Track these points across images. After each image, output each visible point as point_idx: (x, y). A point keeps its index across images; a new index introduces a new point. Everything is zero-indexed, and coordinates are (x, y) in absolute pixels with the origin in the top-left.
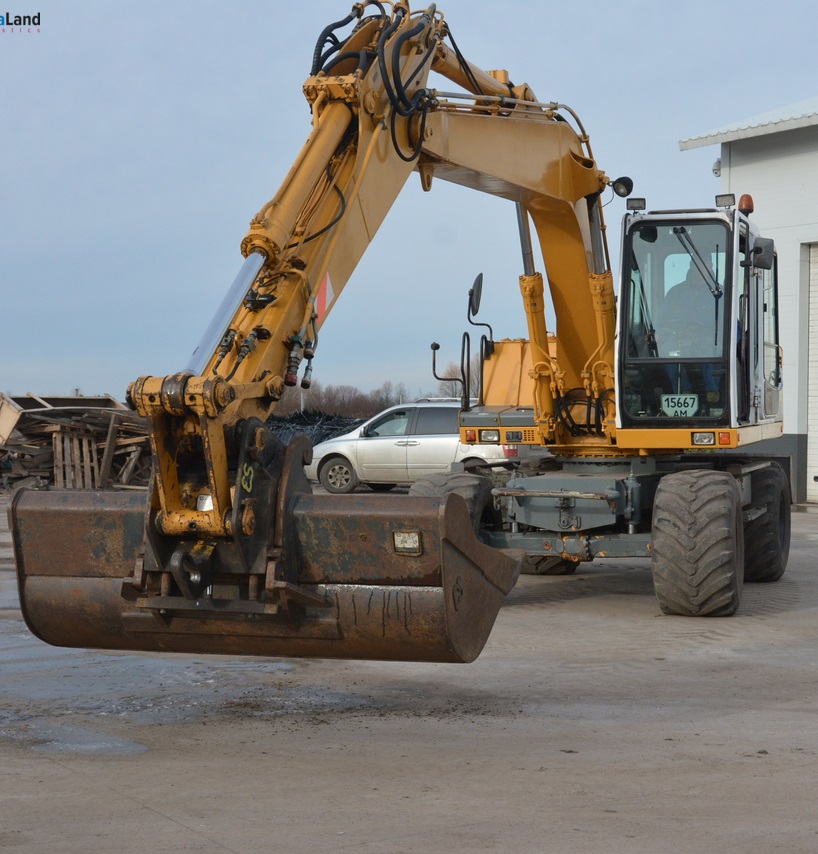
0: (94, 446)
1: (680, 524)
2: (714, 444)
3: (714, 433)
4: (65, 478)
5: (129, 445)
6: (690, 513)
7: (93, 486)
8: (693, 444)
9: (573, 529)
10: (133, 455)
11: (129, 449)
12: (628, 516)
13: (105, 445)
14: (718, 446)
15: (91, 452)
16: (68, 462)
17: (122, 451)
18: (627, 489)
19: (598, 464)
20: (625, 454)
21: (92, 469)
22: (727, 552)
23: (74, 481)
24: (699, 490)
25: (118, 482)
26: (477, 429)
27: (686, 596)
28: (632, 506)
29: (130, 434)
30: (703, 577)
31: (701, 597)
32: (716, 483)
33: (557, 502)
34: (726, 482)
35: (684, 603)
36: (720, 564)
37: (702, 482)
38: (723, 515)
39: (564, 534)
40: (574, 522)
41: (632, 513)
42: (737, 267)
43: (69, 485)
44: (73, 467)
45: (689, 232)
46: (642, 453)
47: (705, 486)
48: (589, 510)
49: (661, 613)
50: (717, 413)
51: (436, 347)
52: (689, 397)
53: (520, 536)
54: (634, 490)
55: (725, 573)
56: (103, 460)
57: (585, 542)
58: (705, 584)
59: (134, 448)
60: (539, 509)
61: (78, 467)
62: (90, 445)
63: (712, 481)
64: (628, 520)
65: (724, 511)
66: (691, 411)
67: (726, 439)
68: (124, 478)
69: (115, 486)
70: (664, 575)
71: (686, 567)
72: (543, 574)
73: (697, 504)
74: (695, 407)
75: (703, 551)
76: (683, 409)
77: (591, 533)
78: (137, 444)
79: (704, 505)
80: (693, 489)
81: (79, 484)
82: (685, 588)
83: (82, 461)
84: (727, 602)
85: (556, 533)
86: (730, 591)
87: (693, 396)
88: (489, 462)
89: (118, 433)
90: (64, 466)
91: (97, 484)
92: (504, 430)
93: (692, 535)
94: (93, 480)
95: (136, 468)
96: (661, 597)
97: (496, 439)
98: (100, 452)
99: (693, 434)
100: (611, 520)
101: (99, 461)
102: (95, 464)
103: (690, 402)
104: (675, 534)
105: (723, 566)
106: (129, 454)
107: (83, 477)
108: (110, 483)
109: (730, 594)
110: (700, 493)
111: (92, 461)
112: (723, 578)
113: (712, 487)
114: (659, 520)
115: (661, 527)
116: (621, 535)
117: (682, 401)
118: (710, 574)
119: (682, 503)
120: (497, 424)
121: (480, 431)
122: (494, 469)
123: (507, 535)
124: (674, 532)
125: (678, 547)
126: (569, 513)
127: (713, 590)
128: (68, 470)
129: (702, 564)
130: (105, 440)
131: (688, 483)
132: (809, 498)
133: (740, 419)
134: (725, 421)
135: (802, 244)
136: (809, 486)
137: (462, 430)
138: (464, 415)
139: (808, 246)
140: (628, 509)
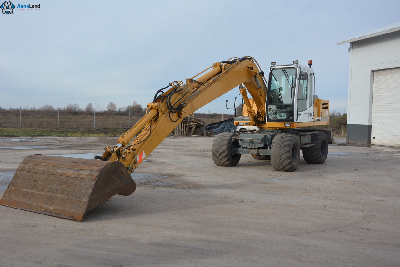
0: (185, 125)
1: (277, 147)
3: (290, 123)
4: (177, 133)
5: (193, 125)
6: (279, 144)
7: (184, 135)
8: (285, 126)
9: (253, 148)
10: (194, 127)
11: (193, 126)
12: (267, 145)
13: (187, 125)
14: (291, 127)
15: (184, 126)
16: (178, 129)
17: (191, 126)
18: (268, 137)
19: (268, 131)
20: (274, 129)
21: (184, 131)
22: (289, 155)
23: (179, 134)
24: (283, 138)
25: (190, 134)
26: (238, 122)
27: (278, 166)
29: (193, 122)
30: (282, 161)
31: (282, 166)
32: (288, 137)
33: (249, 141)
34: (291, 137)
35: (279, 168)
36: (286, 158)
37: (284, 137)
38: (288, 145)
39: (252, 149)
40: (254, 146)
41: (269, 144)
43: (178, 135)
44: (179, 130)
45: (287, 71)
46: (277, 129)
47: (285, 137)
48: (257, 143)
49: (274, 170)
50: (291, 118)
51: (227, 101)
52: (284, 114)
53: (242, 149)
55: (288, 160)
56: (187, 128)
57: (257, 151)
58: (283, 163)
59: (194, 126)
60: (245, 142)
61: (180, 130)
62: (183, 125)
63: (287, 136)
64: (268, 146)
65: (288, 144)
66: (284, 118)
67: (293, 125)
68: (192, 133)
69: (189, 135)
70: (273, 160)
71: (278, 158)
72: (262, 159)
73: (282, 142)
74: (286, 117)
75: (282, 154)
76: (283, 117)
77: (258, 149)
78: (195, 125)
79: (284, 142)
80: (282, 138)
81: (180, 134)
82: (278, 164)
83: (181, 129)
84: (289, 168)
85: (250, 148)
86: (290, 165)
88: (247, 130)
89: (190, 122)
90: (177, 130)
91: (185, 134)
92: (244, 122)
93: (279, 150)
94: (184, 134)
95: (195, 131)
96: (273, 166)
97: (242, 124)
98: (186, 126)
99: (285, 124)
100: (262, 145)
101: (186, 129)
102: (185, 129)
103: (284, 115)
104: (275, 150)
105: (287, 158)
106: (193, 127)
107: (181, 133)
108: (188, 134)
109: (290, 166)
111: (184, 129)
112: (288, 162)
114: (272, 146)
115: (272, 148)
116: (266, 149)
117: (282, 115)
118: (284, 160)
119: (278, 142)
120: (243, 120)
121: (239, 122)
122: (248, 132)
123: (239, 148)
124: (275, 149)
125: (276, 153)
126: (253, 143)
127: (285, 165)
128: (178, 131)
129: (282, 157)
130: (187, 124)
132: (371, 143)
133: (296, 120)
134: (293, 121)
135: (371, 71)
136: (371, 140)
137: (235, 122)
138: (235, 118)
139: (373, 71)
140: (268, 143)
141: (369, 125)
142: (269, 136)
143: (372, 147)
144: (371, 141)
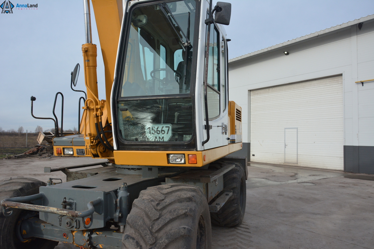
1: (142, 243)
2: (185, 163)
3: (184, 154)
6: (151, 233)
8: (169, 162)
9: (75, 229)
12: (116, 220)
14: (187, 165)
18: (117, 197)
24: (164, 208)
26: (62, 147)
28: (120, 212)
37: (169, 200)
38: (182, 236)
40: (74, 224)
42: (203, 25)
47: (170, 204)
50: (188, 138)
51: (33, 99)
52: (165, 126)
54: (123, 199)
57: (88, 237)
64: (118, 223)
66: (167, 137)
67: (193, 159)
73: (161, 223)
76: (161, 135)
79: (166, 225)
80: (159, 208)
87: (169, 126)
92: (75, 148)
97: (72, 153)
99: (168, 155)
103: (166, 129)
110: (165, 211)
113: (177, 206)
116: (114, 233)
117: (160, 129)
120: (71, 144)
121: (64, 149)
131: (156, 200)
132: (251, 160)
133: (204, 143)
134: (192, 145)
135: (248, 90)
136: (251, 157)
137: (55, 148)
138: (55, 139)
139: (250, 91)
140: (117, 214)
141: (248, 143)
142: (122, 194)
143: (251, 165)
144: (251, 159)
